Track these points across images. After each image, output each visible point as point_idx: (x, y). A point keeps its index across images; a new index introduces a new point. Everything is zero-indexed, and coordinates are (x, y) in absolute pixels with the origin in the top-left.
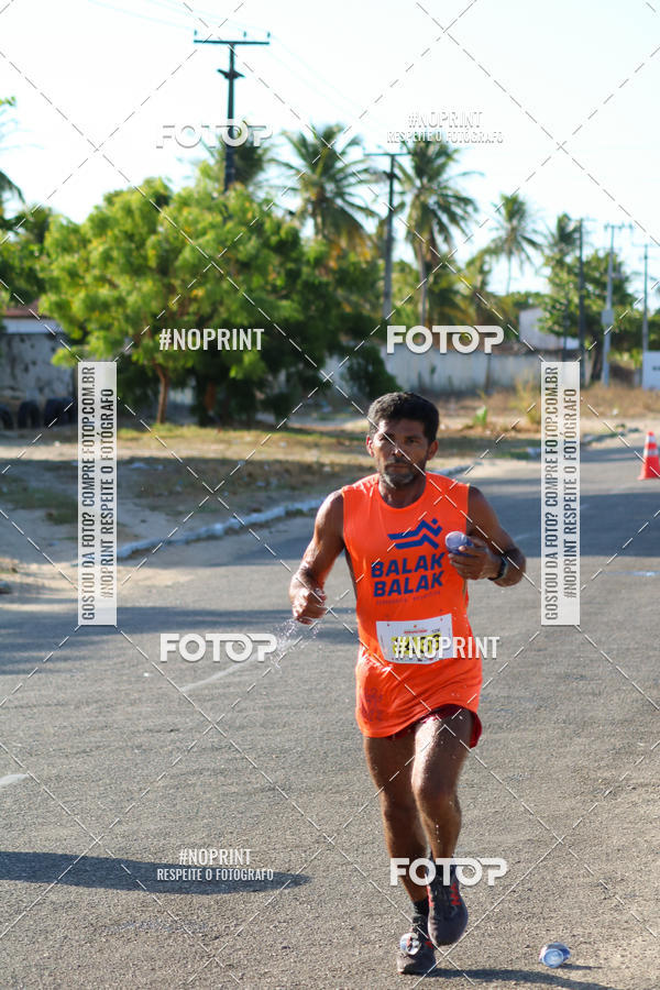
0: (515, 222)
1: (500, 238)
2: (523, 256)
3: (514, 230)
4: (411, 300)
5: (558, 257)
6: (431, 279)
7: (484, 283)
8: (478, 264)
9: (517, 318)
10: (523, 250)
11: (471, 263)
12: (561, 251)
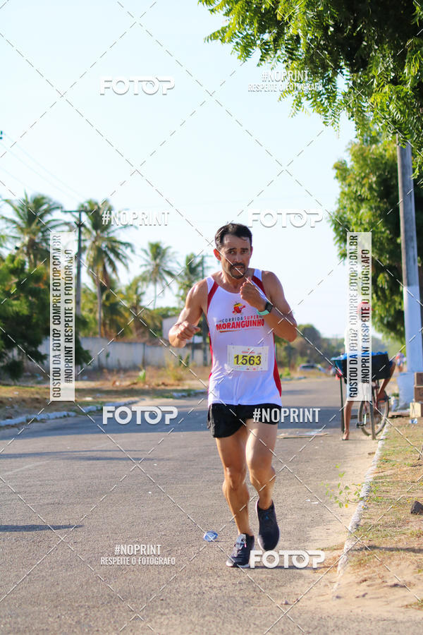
0: (158, 261)
1: (148, 271)
2: (164, 283)
3: (158, 266)
4: (91, 311)
5: (188, 283)
6: (104, 297)
7: (139, 301)
8: (134, 288)
9: (161, 323)
10: (164, 279)
11: (129, 288)
12: (189, 279)
